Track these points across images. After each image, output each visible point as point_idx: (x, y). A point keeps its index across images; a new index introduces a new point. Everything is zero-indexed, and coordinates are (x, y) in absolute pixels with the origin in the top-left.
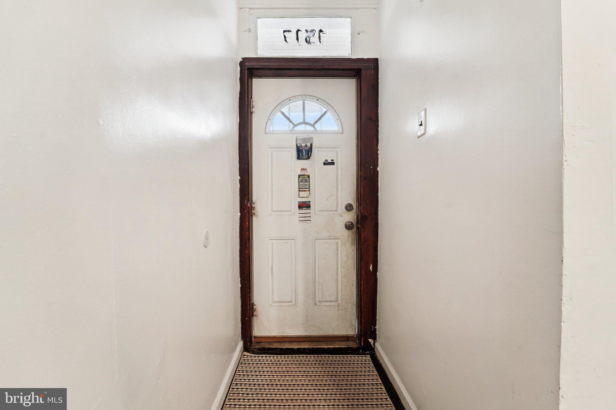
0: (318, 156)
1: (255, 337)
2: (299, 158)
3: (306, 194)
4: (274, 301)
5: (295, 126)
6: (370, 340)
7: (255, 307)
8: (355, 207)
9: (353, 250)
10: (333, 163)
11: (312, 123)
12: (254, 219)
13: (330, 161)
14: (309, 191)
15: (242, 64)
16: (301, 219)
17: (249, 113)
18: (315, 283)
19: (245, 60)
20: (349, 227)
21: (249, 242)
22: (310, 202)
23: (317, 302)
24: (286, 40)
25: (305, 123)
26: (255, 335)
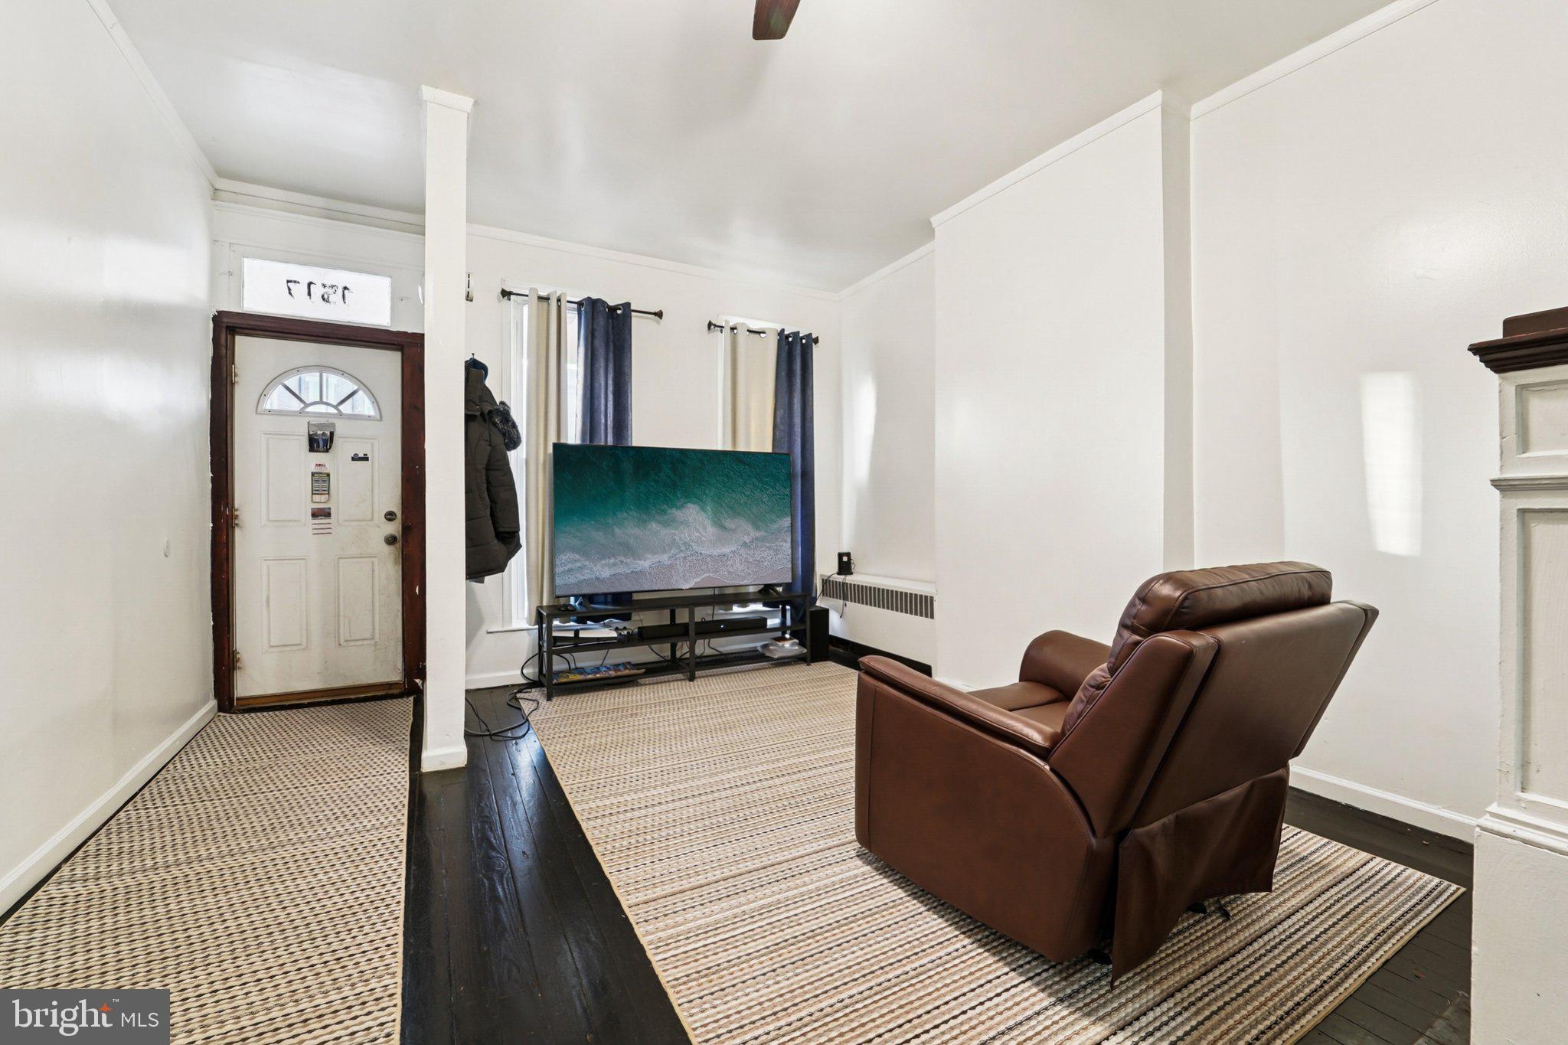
0: (344, 448)
1: (238, 699)
2: (312, 449)
3: (324, 498)
4: (272, 644)
5: (307, 405)
6: (417, 681)
7: (238, 656)
8: (399, 515)
9: (396, 571)
10: (365, 458)
11: (335, 404)
12: (237, 531)
13: (361, 455)
14: (328, 494)
15: (215, 319)
16: (317, 531)
17: (228, 385)
18: (339, 616)
19: (220, 313)
20: (391, 540)
21: (228, 562)
22: (330, 508)
23: (342, 641)
24: (290, 293)
25: (321, 402)
26: (239, 696)
